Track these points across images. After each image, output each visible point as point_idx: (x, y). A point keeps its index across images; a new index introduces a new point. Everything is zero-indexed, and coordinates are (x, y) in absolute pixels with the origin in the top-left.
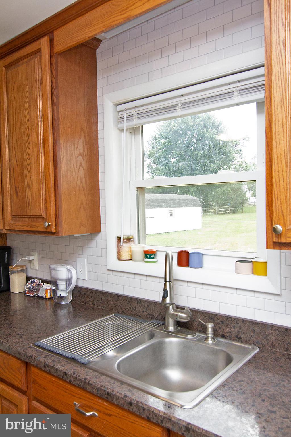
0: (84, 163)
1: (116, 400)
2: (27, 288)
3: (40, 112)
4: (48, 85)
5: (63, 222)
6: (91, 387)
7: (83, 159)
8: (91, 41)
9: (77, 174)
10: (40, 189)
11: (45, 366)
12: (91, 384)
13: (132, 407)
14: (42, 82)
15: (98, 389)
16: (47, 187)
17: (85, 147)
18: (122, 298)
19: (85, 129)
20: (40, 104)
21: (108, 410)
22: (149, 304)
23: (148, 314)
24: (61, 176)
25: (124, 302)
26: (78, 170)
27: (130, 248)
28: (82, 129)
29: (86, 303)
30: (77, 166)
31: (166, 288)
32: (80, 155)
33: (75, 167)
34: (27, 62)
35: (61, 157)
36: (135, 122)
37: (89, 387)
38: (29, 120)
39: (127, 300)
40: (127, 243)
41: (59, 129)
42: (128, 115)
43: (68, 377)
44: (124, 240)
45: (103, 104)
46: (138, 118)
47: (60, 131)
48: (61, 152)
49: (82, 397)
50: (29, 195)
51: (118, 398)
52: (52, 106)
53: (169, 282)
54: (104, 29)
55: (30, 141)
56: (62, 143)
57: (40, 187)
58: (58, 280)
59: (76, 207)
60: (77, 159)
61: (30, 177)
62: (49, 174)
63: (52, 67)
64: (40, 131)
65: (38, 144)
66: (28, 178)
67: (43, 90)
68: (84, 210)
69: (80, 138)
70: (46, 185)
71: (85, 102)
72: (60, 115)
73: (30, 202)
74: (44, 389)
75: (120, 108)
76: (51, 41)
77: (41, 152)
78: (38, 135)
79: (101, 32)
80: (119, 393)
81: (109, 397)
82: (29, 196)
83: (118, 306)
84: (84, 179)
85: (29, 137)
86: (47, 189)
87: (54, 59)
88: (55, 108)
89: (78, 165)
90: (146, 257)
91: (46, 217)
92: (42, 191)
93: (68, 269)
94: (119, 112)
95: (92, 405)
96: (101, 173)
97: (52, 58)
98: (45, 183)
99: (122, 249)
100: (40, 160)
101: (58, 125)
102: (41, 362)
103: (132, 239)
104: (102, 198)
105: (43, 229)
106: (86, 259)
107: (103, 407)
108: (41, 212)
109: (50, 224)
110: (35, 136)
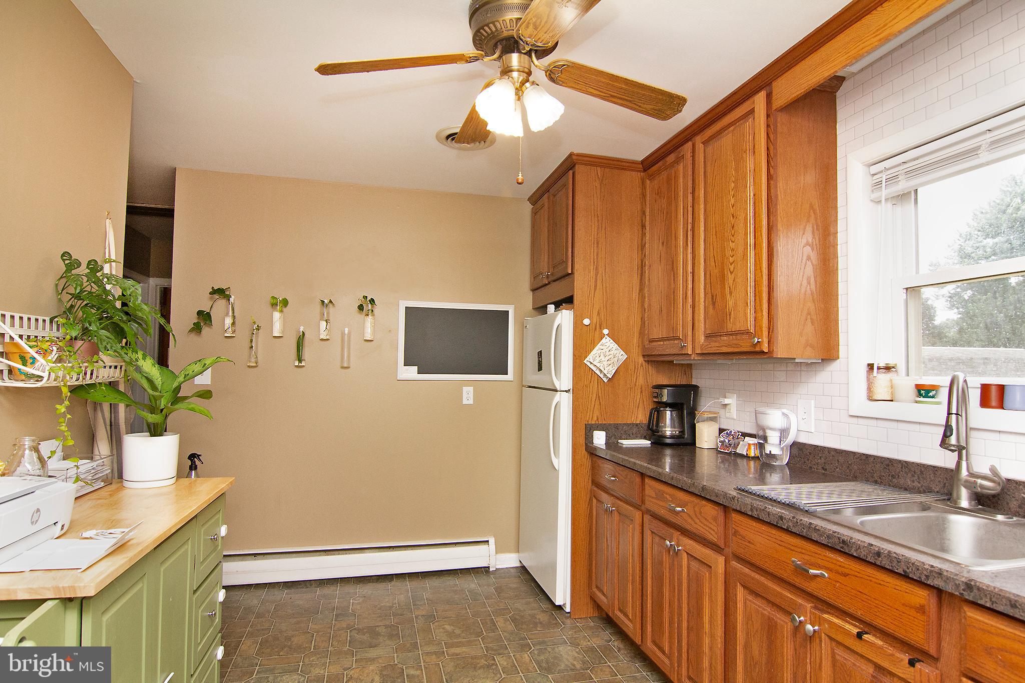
0: (813, 256)
1: (856, 550)
2: (720, 442)
3: (750, 192)
4: (763, 154)
5: (780, 338)
6: (818, 534)
7: (813, 250)
8: (829, 81)
9: (802, 270)
10: (748, 294)
11: (752, 510)
12: (819, 530)
13: (880, 559)
14: (754, 152)
15: (829, 537)
16: (757, 291)
17: (816, 233)
18: (874, 459)
19: (816, 207)
20: (750, 181)
21: (844, 567)
22: (923, 470)
23: (922, 486)
24: (779, 274)
25: (878, 466)
26: (804, 266)
27: (891, 380)
28: (811, 207)
29: (811, 467)
30: (802, 260)
31: (951, 423)
32: (807, 244)
33: (800, 262)
34: (734, 130)
35: (779, 248)
36: (903, 185)
37: (816, 534)
38: (734, 204)
39: (882, 464)
40: (885, 373)
41: (776, 211)
42: (888, 177)
43: (785, 522)
44: (879, 368)
45: (846, 168)
46: (907, 179)
47: (779, 213)
48: (780, 241)
49: (803, 551)
50: (731, 303)
51: (859, 547)
52: (768, 181)
53: (957, 414)
54: (848, 62)
55: (735, 232)
56: (781, 229)
57: (747, 291)
58: (767, 429)
59: (799, 317)
60: (803, 250)
61: (733, 279)
62: (761, 272)
63: (769, 129)
64: (750, 217)
65: (746, 234)
66: (731, 281)
67: (755, 161)
68: (813, 323)
69: (808, 221)
70: (755, 288)
71: (817, 169)
72: (779, 191)
73: (732, 313)
74: (749, 542)
75: (874, 169)
76: (769, 96)
77: (750, 244)
78: (747, 223)
79: (846, 66)
80: (861, 541)
81: (845, 547)
82: (731, 306)
83: (867, 472)
84: (812, 280)
85: (733, 227)
86: (757, 293)
87: (772, 119)
88: (772, 182)
89: (805, 258)
90: (920, 395)
91: (755, 331)
92: (750, 296)
93: (784, 414)
94: (874, 175)
95: (820, 562)
96: (841, 269)
97: (769, 119)
98: (755, 285)
99: (875, 383)
100: (749, 255)
101: (776, 205)
102: (747, 504)
103: (893, 367)
104: (841, 332)
105: (750, 348)
106: (813, 402)
107: (835, 564)
108: (747, 325)
109: (759, 340)
110: (742, 225)
